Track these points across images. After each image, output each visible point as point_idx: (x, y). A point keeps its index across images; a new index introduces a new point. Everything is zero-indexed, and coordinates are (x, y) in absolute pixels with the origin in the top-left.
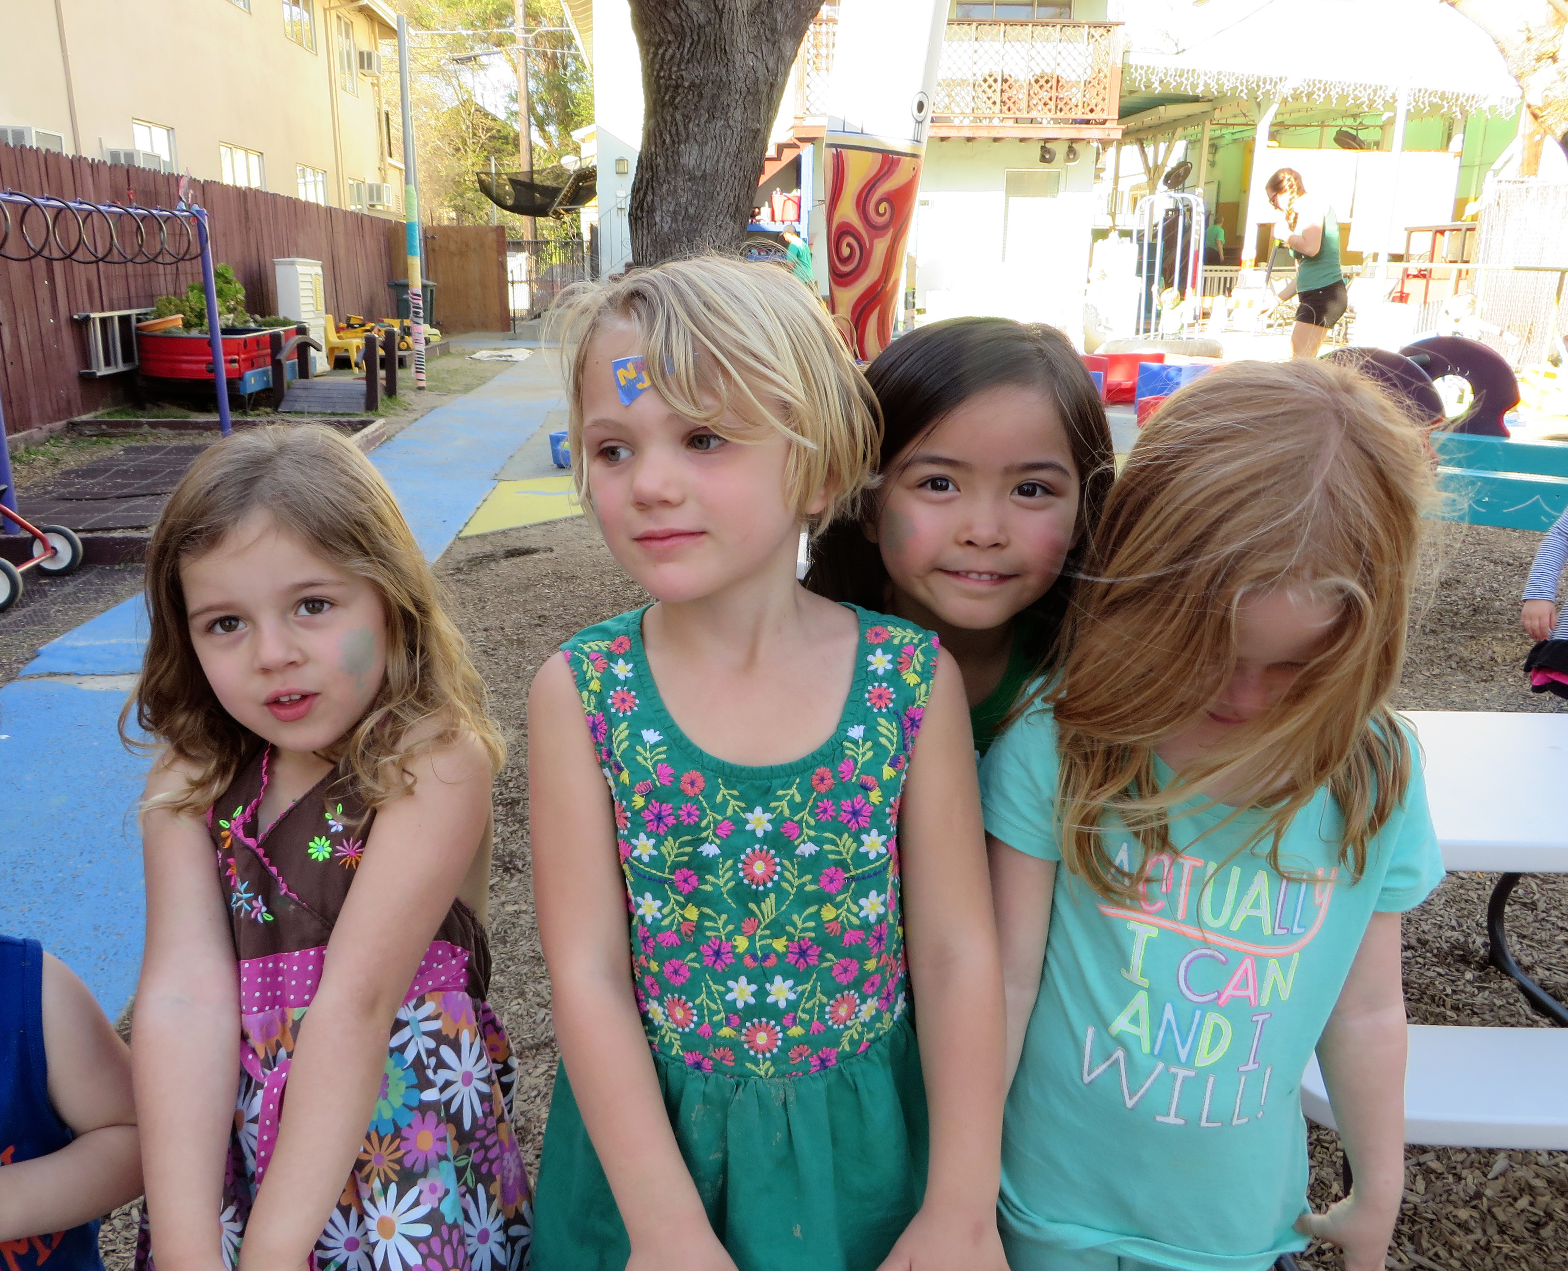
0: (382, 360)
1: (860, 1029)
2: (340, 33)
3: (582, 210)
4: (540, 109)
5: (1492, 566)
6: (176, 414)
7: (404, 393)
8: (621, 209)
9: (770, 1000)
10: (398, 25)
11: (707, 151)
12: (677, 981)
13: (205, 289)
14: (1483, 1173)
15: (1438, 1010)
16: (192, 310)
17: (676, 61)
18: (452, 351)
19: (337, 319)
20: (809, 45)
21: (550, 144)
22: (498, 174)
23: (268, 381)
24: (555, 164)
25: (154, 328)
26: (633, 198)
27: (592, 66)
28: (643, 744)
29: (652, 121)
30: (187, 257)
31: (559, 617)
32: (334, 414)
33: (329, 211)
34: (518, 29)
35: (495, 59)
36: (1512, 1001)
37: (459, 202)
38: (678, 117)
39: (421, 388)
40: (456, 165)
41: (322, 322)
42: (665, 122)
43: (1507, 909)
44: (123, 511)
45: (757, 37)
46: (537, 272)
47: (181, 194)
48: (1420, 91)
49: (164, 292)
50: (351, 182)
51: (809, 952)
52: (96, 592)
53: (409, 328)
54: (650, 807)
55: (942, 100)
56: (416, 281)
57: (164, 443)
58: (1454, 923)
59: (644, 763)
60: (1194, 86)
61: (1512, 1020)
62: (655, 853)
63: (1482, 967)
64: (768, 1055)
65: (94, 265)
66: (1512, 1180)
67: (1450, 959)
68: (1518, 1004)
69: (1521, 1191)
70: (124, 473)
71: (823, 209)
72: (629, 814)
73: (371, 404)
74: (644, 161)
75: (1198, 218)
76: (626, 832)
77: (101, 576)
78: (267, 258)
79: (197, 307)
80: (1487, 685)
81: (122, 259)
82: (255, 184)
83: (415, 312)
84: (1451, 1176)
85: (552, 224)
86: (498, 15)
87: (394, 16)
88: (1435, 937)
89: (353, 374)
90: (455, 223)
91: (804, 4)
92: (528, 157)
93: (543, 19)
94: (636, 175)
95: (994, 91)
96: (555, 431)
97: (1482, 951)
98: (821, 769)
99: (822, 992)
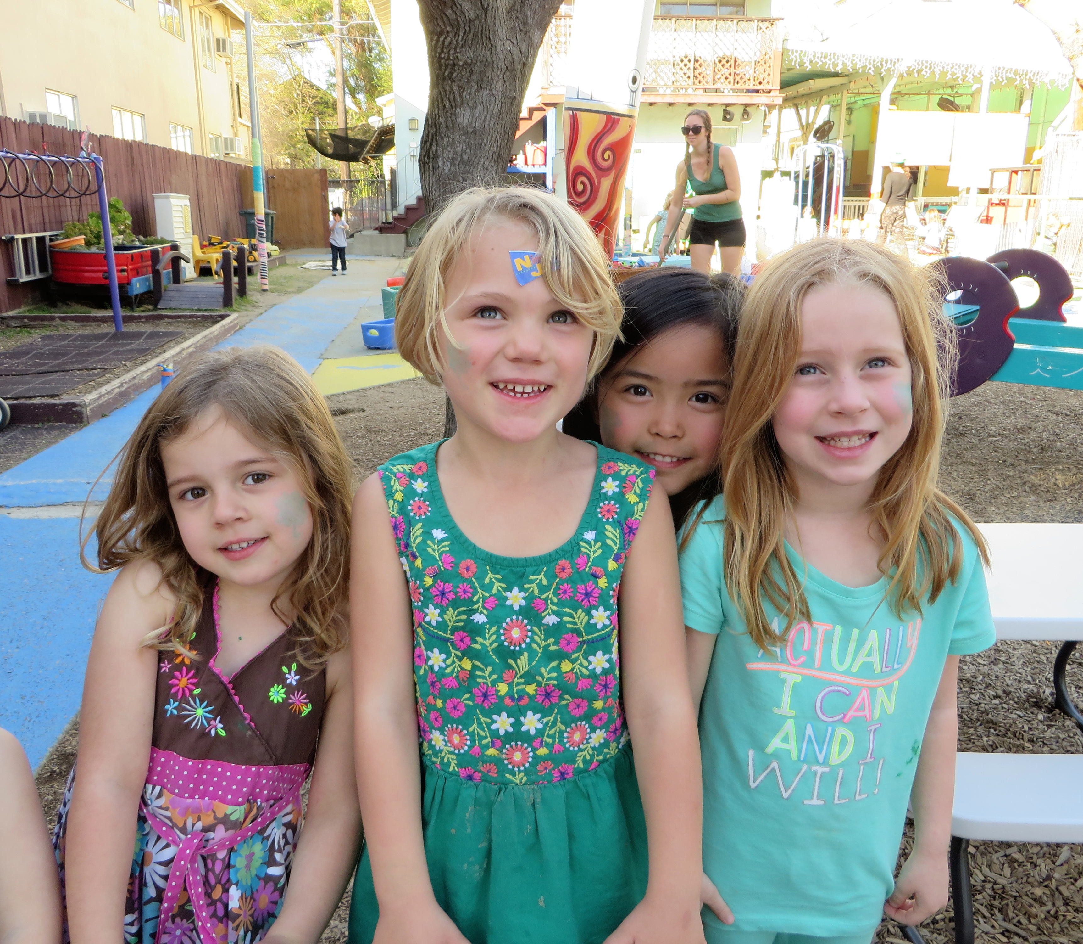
0: (236, 269)
1: (591, 752)
2: (201, 24)
3: (384, 157)
4: (352, 82)
5: (1054, 417)
6: (80, 310)
7: (253, 295)
8: (413, 156)
9: (524, 729)
10: (246, 19)
11: (477, 113)
12: (456, 714)
13: (102, 217)
14: (1052, 861)
15: (1018, 743)
16: (92, 232)
17: (453, 46)
18: (288, 262)
19: (202, 239)
20: (552, 35)
21: (360, 108)
22: (321, 130)
23: (149, 286)
24: (364, 122)
25: (62, 246)
26: (422, 148)
27: (391, 50)
28: (433, 539)
29: (436, 91)
30: (88, 192)
31: (369, 460)
32: (199, 310)
33: (195, 158)
34: (335, 22)
35: (318, 44)
36: (1072, 735)
37: (292, 151)
38: (455, 88)
39: (265, 290)
40: (290, 123)
41: (190, 241)
42: (446, 91)
43: (1068, 667)
44: (40, 384)
45: (513, 28)
46: (351, 203)
47: (83, 145)
48: (999, 68)
49: (70, 219)
50: (211, 136)
51: (553, 694)
52: (21, 444)
53: (255, 245)
54: (436, 585)
55: (650, 76)
56: (261, 210)
57: (71, 332)
58: (1029, 678)
60: (835, 65)
61: (1072, 749)
62: (440, 619)
63: (1050, 710)
64: (522, 768)
65: (17, 198)
66: (1073, 866)
67: (1027, 705)
68: (1077, 737)
69: (1080, 874)
70: (41, 355)
71: (563, 156)
72: (422, 590)
73: (227, 302)
74: (430, 120)
75: (839, 162)
76: (420, 604)
77: (24, 432)
78: (148, 193)
79: (96, 230)
80: (1052, 504)
81: (39, 194)
82: (139, 138)
83: (260, 233)
84: (1029, 865)
85: (362, 167)
86: (320, 12)
87: (243, 12)
88: (1016, 689)
89: (214, 280)
90: (289, 167)
91: (548, 4)
92: (344, 118)
93: (354, 15)
94: (424, 131)
95: (689, 69)
96: (366, 322)
97: (1050, 699)
98: (562, 562)
99: (561, 723)
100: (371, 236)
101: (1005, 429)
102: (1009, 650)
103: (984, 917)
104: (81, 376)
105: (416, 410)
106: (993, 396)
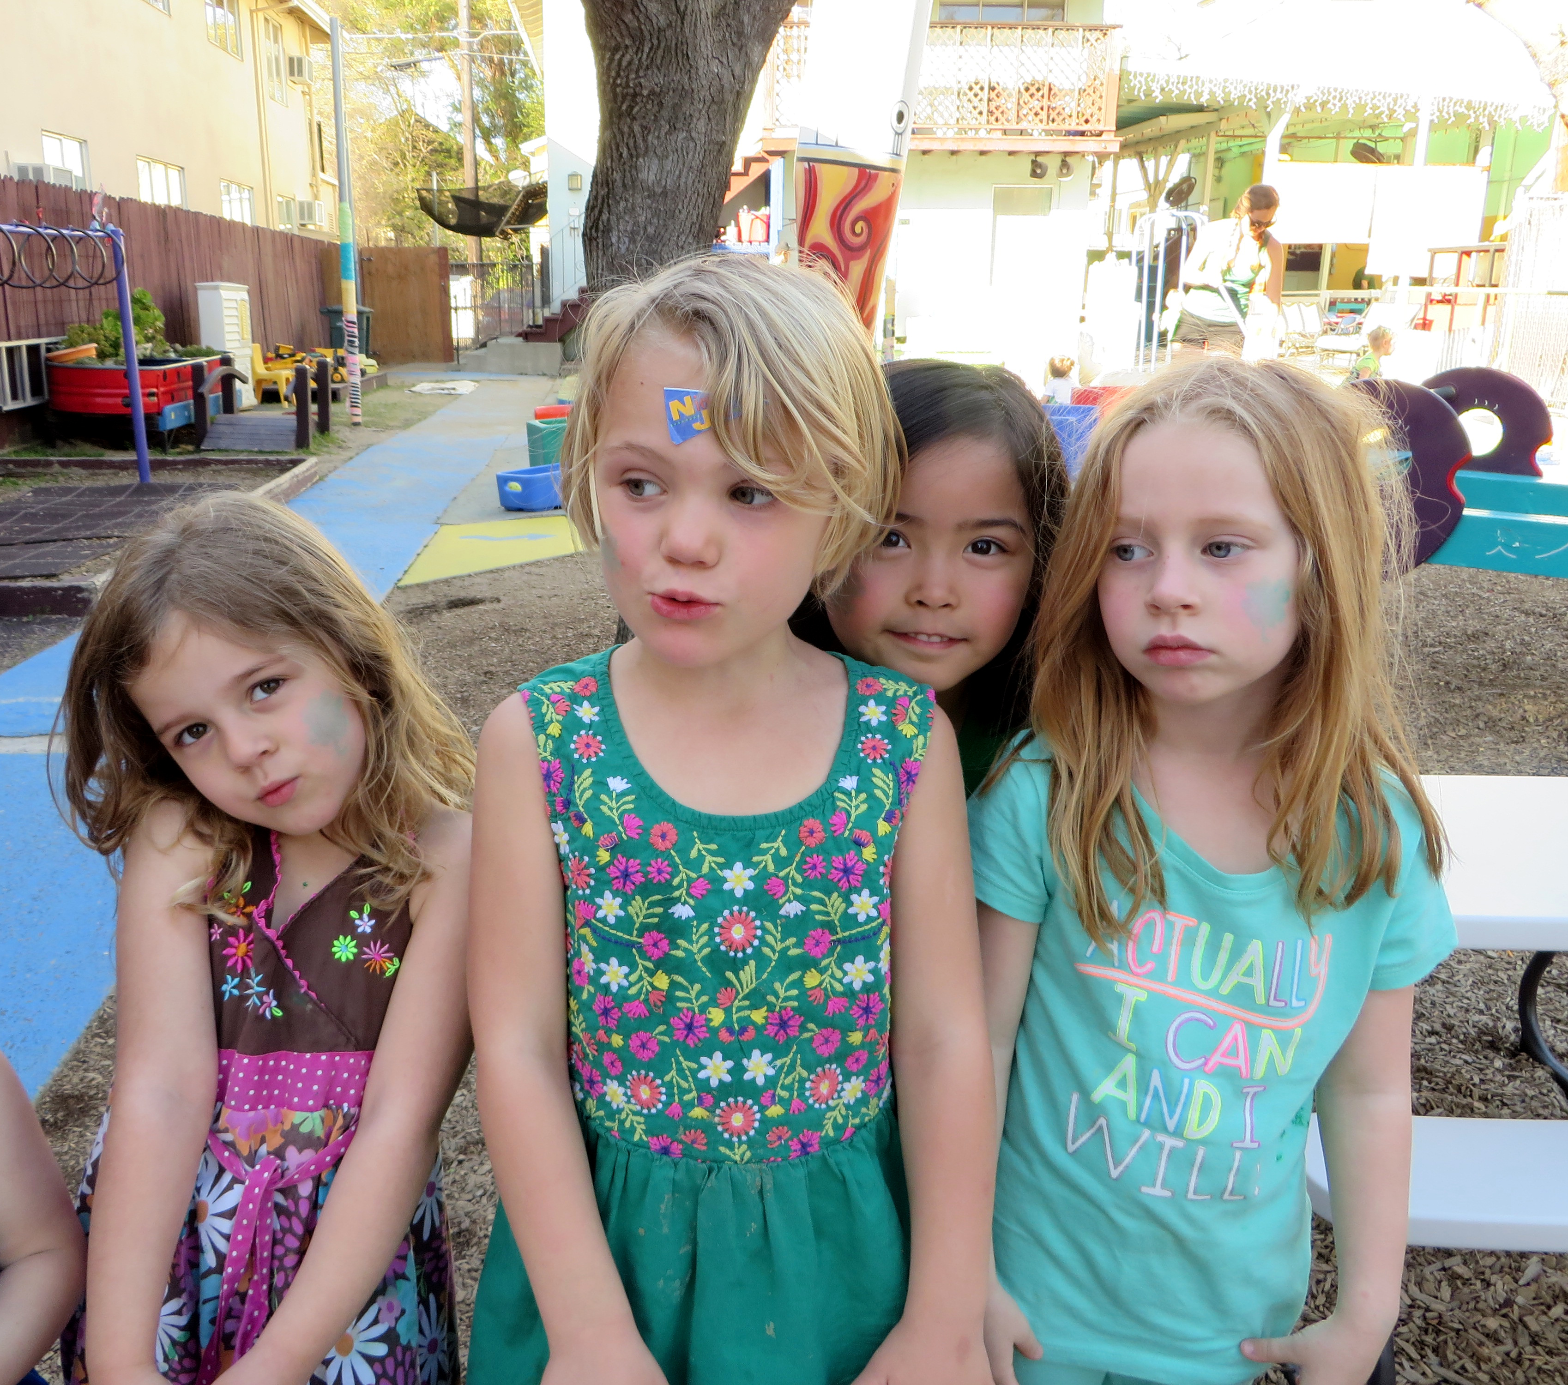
0: (314, 393)
1: (844, 1112)
2: (267, 36)
3: (531, 229)
4: (486, 120)
5: (1523, 617)
6: (90, 452)
7: (338, 430)
8: (574, 229)
9: (747, 1076)
10: (331, 29)
11: (668, 165)
12: (645, 1056)
13: (121, 316)
14: (1514, 1278)
15: (1464, 1101)
16: (107, 339)
17: (634, 67)
18: (390, 383)
19: (265, 349)
20: (779, 50)
21: (497, 158)
22: (440, 191)
23: (189, 417)
24: (502, 179)
25: (66, 359)
26: (587, 217)
27: (542, 73)
28: (609, 793)
29: (608, 133)
30: (101, 281)
31: (506, 673)
32: (261, 452)
33: (256, 230)
34: (461, 31)
35: (436, 64)
36: (1545, 1091)
37: (398, 221)
38: (637, 128)
39: (356, 424)
40: (394, 181)
41: (248, 351)
42: (622, 134)
43: (1540, 991)
44: (29, 558)
45: (722, 42)
46: (483, 297)
47: (95, 213)
48: (1444, 100)
49: (76, 319)
50: (280, 199)
51: (791, 1023)
52: (3, 645)
53: (343, 358)
54: (616, 862)
55: (924, 110)
56: (351, 307)
57: (76, 484)
58: (1482, 1006)
59: (608, 813)
60: (1199, 94)
61: (1546, 1112)
62: (622, 913)
63: (1512, 1054)
64: (744, 1138)
66: (1545, 1286)
67: (1478, 1046)
68: (1552, 1095)
69: (1556, 1298)
70: (32, 517)
71: (794, 229)
72: (592, 871)
73: (302, 441)
74: (600, 176)
77: (7, 629)
78: (189, 283)
79: (112, 335)
80: (1518, 747)
81: (31, 284)
82: (176, 202)
83: (349, 341)
84: (1478, 1283)
85: (499, 245)
86: (441, 18)
87: (327, 19)
88: (1461, 1021)
89: (282, 408)
90: (393, 244)
91: (774, 5)
92: (473, 172)
93: (489, 22)
94: (591, 192)
95: (981, 100)
96: (503, 471)
97: (1513, 1037)
98: (810, 822)
99: (803, 1066)
100: (511, 346)
101: (1448, 635)
102: (1452, 963)
103: (1411, 1359)
104: (90, 547)
105: (575, 600)
106: (1431, 586)
